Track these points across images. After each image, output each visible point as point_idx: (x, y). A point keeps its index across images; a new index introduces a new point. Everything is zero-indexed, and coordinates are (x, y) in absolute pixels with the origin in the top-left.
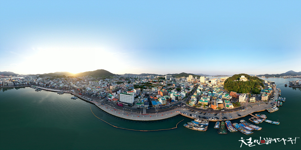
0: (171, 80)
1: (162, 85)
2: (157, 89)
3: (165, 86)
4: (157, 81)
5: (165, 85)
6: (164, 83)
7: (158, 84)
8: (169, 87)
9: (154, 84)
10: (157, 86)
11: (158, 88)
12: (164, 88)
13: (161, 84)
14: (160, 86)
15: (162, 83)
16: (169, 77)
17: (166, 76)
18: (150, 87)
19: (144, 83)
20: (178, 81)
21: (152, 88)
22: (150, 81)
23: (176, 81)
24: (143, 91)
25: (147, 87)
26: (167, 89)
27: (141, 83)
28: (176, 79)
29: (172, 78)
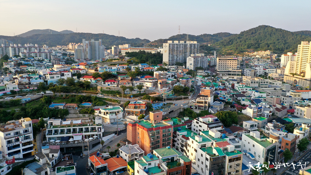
0: (191, 64)
1: (144, 95)
3: (159, 99)
4: (119, 73)
5: (162, 91)
6: (155, 84)
7: (124, 88)
8: (181, 104)
9: (107, 85)
11: (124, 106)
12: (154, 106)
13: (140, 87)
14: (135, 96)
15: (148, 84)
16: (181, 49)
17: (169, 46)
18: (88, 105)
19: (49, 83)
20: (231, 72)
21: (96, 107)
22: (83, 71)
23: (219, 74)
24: (50, 132)
25: (69, 105)
26: (172, 113)
27: (31, 89)
28: (220, 64)
29: (199, 57)
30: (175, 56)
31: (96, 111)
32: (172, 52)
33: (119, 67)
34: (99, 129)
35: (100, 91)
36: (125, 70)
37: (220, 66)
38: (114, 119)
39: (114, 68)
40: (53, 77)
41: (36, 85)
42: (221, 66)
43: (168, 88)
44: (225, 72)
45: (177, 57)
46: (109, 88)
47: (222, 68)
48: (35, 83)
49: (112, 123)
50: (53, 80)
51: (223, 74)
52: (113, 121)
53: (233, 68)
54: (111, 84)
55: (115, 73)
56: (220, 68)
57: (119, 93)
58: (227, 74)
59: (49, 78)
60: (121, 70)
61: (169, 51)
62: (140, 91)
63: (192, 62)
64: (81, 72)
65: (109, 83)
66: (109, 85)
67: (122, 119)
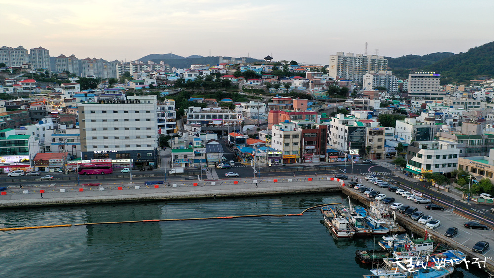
0: (369, 84)
2: (262, 110)
4: (263, 73)
6: (306, 85)
9: (249, 84)
10: (266, 98)
11: (266, 103)
13: (288, 86)
15: (297, 84)
16: (357, 65)
17: (339, 59)
18: (227, 101)
19: (186, 80)
20: (429, 94)
21: (236, 103)
22: (223, 71)
23: (411, 97)
24: (191, 116)
25: (208, 100)
26: (322, 111)
27: (168, 85)
28: (414, 83)
29: (382, 75)
30: (347, 75)
31: (236, 106)
32: (343, 68)
33: (265, 66)
34: (239, 117)
35: (241, 89)
36: (271, 70)
37: (413, 86)
38: (256, 113)
39: (258, 67)
40: (191, 75)
41: (174, 82)
42: (415, 86)
43: (321, 88)
44: (420, 94)
45: (351, 76)
46: (252, 87)
47: (417, 89)
48: (172, 80)
49: (253, 117)
50: (190, 78)
51: (416, 97)
52: (254, 115)
53: (433, 89)
54: (254, 82)
55: (260, 73)
56: (413, 89)
57: (262, 91)
58: (423, 97)
59: (187, 76)
60: (267, 70)
61: (338, 66)
62: (287, 91)
63: (371, 81)
64: (221, 72)
65: (252, 82)
66: (251, 83)
67: (264, 114)
